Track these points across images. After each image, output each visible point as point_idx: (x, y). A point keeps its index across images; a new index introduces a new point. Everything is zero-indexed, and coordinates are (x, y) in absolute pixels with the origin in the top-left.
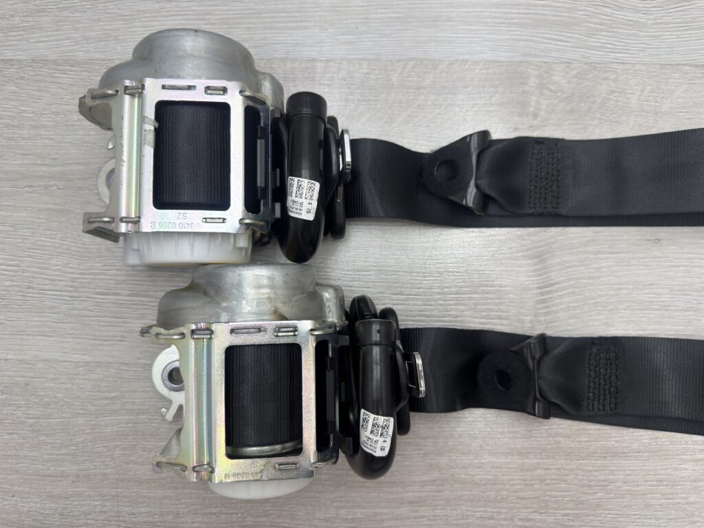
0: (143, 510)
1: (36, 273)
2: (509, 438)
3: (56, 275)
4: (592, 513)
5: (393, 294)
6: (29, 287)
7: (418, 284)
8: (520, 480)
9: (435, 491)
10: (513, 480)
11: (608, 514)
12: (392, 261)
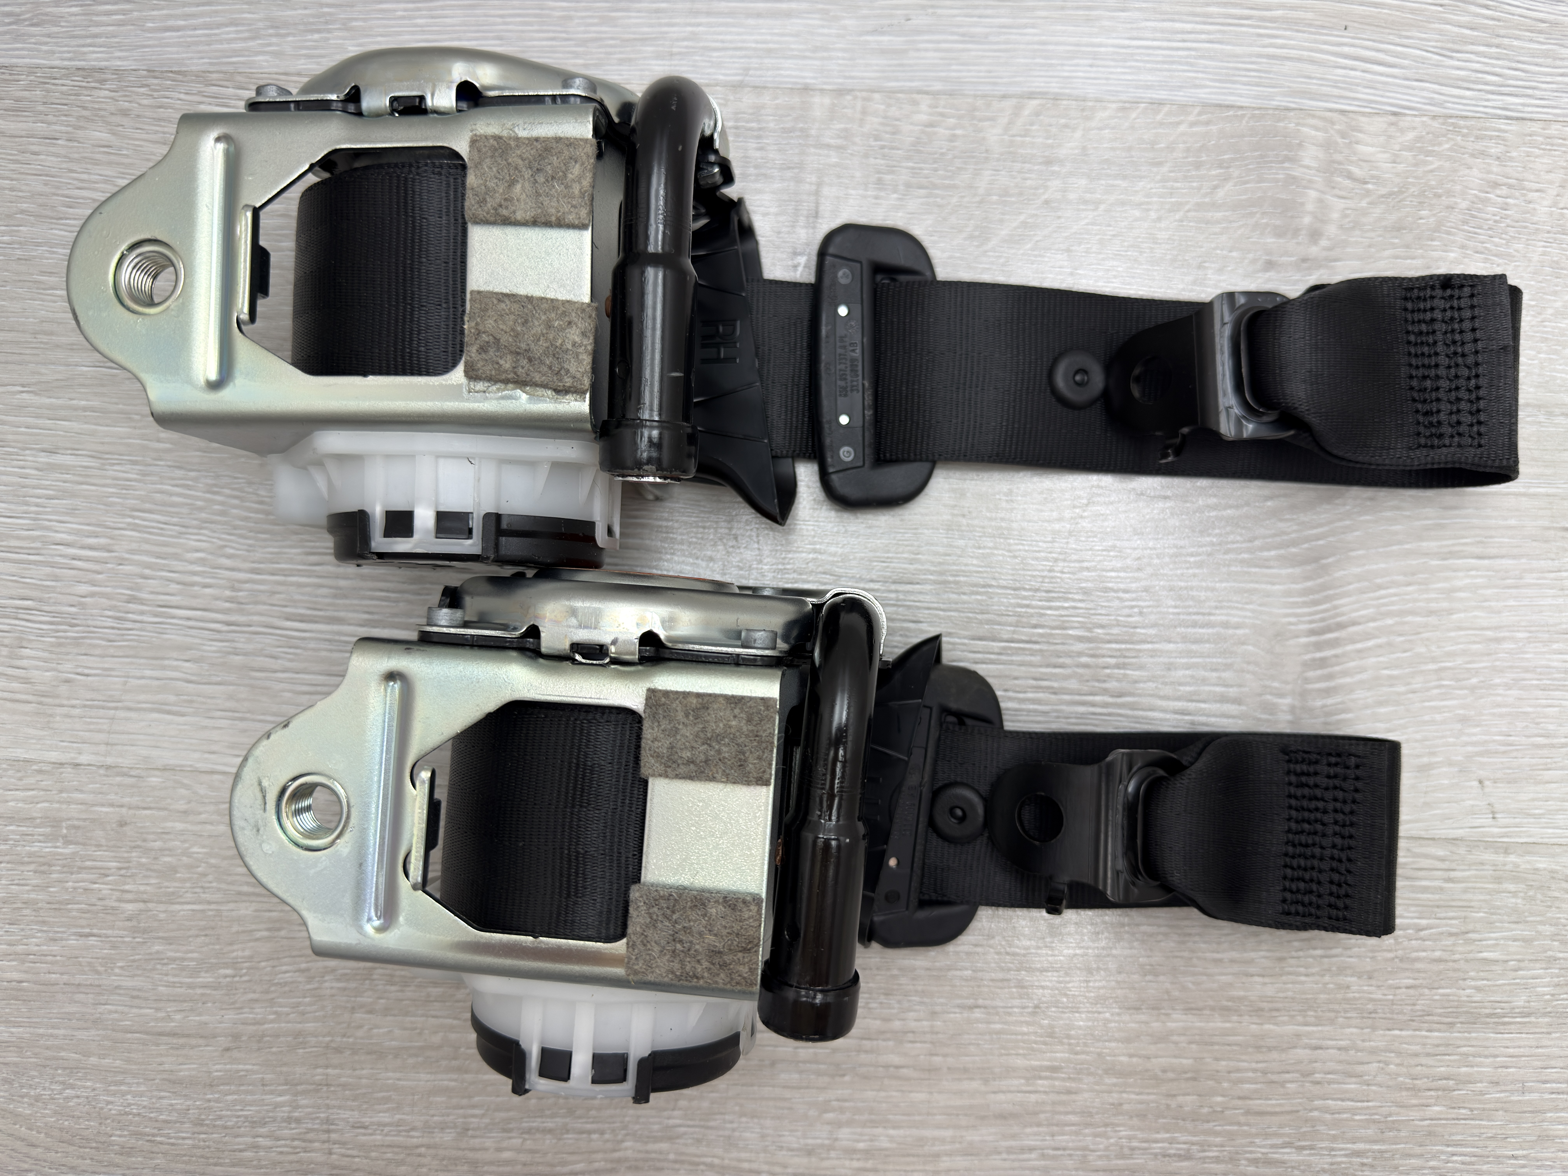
0: (385, 1118)
1: (148, 566)
2: (1233, 974)
3: (194, 573)
4: (1418, 1150)
5: (974, 638)
6: (132, 600)
7: (1032, 615)
8: (1255, 1071)
9: (1058, 1093)
10: (1238, 1070)
11: (1453, 1155)
12: (975, 562)
